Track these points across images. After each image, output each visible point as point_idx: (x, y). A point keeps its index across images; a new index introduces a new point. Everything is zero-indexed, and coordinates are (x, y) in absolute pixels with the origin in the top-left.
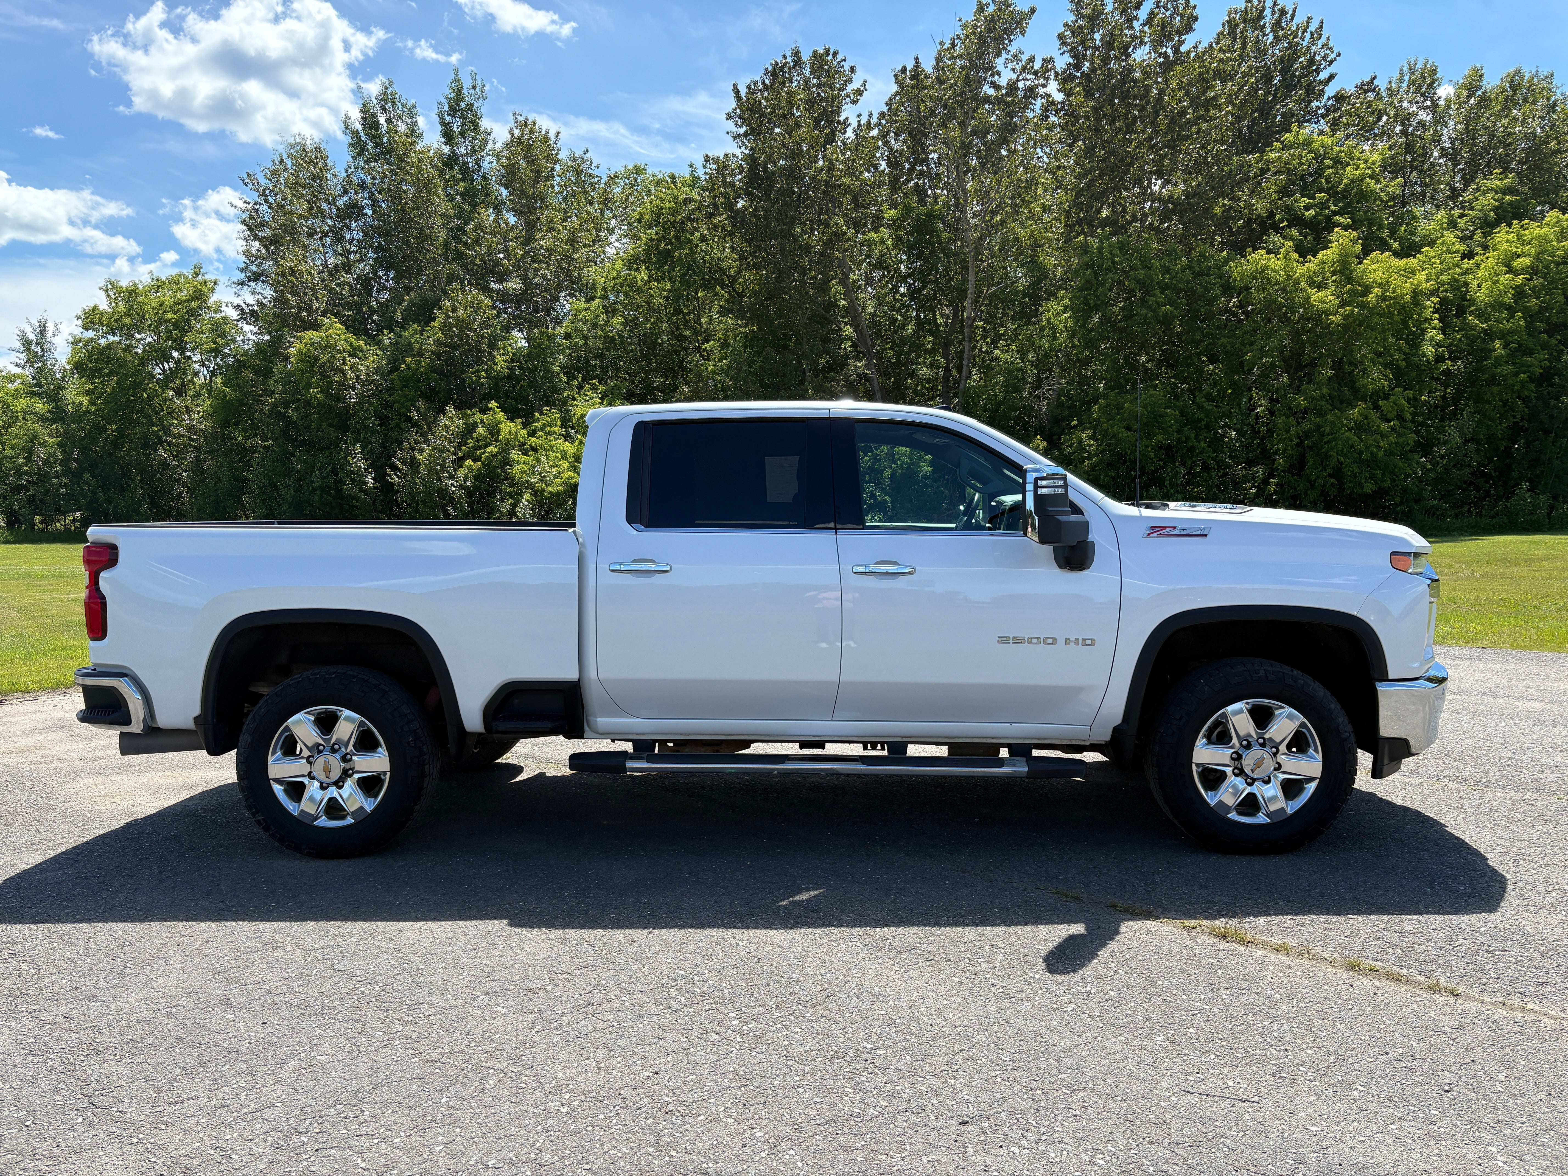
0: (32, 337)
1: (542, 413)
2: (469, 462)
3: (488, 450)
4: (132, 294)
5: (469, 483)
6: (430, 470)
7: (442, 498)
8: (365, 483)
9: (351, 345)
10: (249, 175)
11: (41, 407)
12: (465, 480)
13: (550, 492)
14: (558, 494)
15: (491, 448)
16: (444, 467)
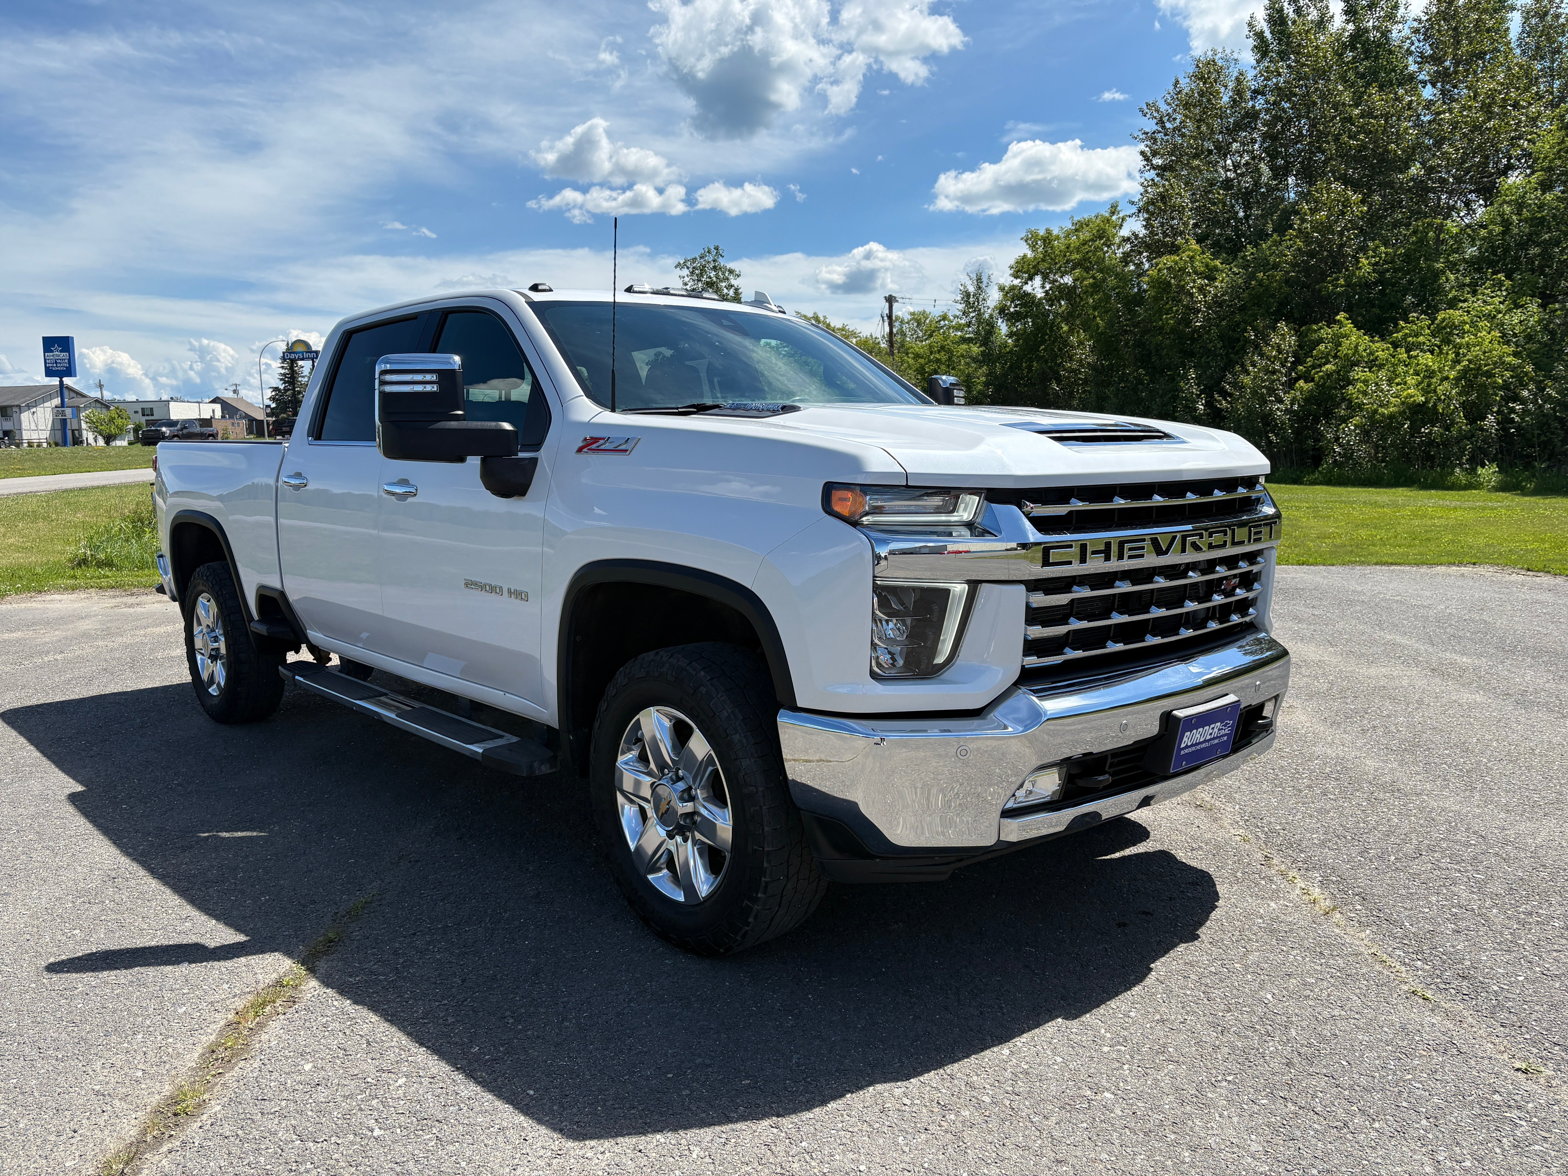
0: (971, 289)
1: (1407, 321)
2: (1301, 383)
3: (1324, 369)
4: (1047, 240)
5: (1296, 407)
6: (1254, 393)
7: (1266, 423)
8: (1196, 409)
9: (1207, 266)
10: (1148, 105)
11: (976, 349)
12: (1292, 404)
13: (1383, 415)
14: (1392, 416)
15: (1328, 366)
16: (1271, 391)
